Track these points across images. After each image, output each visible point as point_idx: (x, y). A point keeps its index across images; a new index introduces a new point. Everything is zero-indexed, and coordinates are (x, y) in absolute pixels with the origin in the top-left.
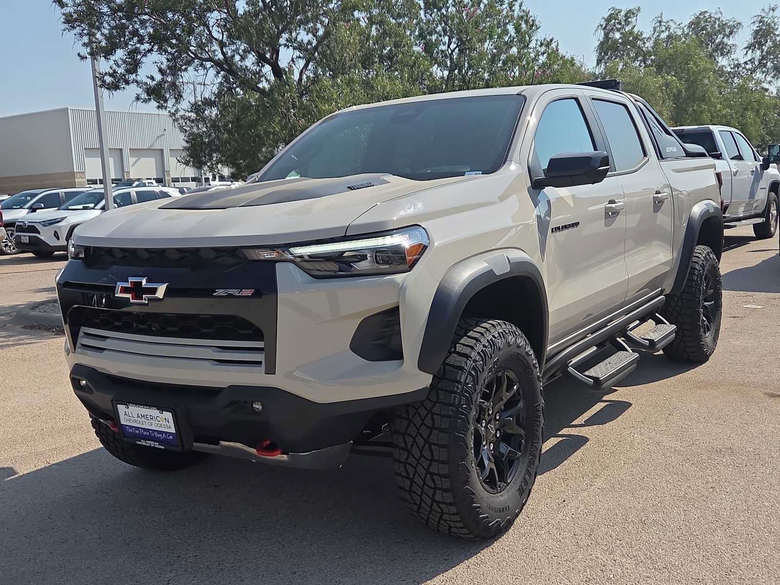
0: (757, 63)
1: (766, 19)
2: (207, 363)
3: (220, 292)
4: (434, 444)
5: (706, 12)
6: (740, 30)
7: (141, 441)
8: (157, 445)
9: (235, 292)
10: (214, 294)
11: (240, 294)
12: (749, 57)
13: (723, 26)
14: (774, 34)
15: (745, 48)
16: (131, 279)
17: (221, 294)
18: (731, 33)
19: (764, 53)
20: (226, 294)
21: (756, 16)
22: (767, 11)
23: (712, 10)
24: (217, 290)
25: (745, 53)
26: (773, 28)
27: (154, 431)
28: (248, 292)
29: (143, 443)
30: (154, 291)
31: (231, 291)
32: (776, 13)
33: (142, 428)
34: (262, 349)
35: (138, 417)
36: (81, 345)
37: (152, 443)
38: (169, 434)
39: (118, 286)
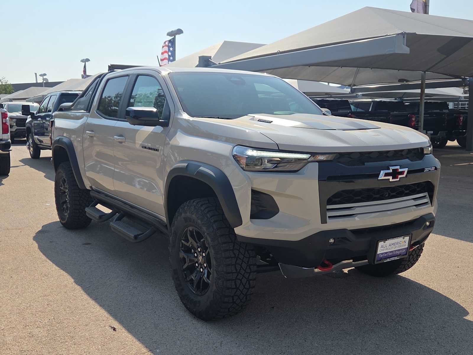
3: (426, 170)
8: (396, 258)
9: (431, 169)
10: (424, 171)
16: (392, 168)
27: (396, 251)
28: (434, 168)
29: (388, 260)
30: (403, 173)
31: (429, 169)
33: (389, 252)
34: (425, 196)
35: (389, 246)
36: (329, 217)
37: (393, 259)
38: (404, 249)
39: (382, 173)
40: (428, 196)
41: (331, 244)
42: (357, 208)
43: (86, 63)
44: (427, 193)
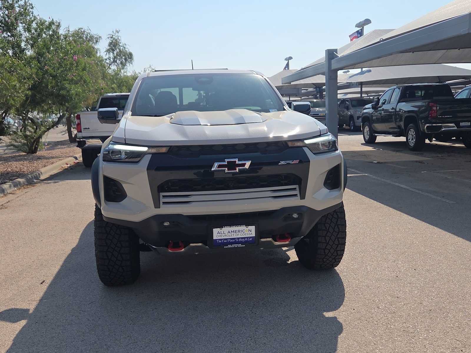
0: (112, 60)
1: (114, 37)
2: (270, 198)
3: (282, 163)
4: (340, 225)
5: (82, 28)
6: (101, 40)
7: (228, 246)
8: (240, 245)
9: (290, 162)
10: (279, 164)
11: (293, 163)
12: (107, 56)
13: (92, 37)
14: (119, 45)
15: (105, 52)
16: (227, 160)
17: (283, 164)
18: (97, 41)
19: (115, 55)
20: (286, 163)
21: (109, 35)
22: (115, 33)
23: (85, 28)
24: (280, 162)
25: (106, 54)
26: (118, 42)
27: (238, 238)
28: (297, 161)
29: (230, 246)
30: (244, 165)
31: (288, 162)
32: (119, 34)
33: (230, 239)
34: (295, 189)
35: (228, 233)
36: (163, 203)
37: (236, 245)
38: (250, 237)
39: (216, 164)
40: (298, 189)
41: (166, 227)
42: (193, 196)
43: (289, 60)
44: (298, 185)
